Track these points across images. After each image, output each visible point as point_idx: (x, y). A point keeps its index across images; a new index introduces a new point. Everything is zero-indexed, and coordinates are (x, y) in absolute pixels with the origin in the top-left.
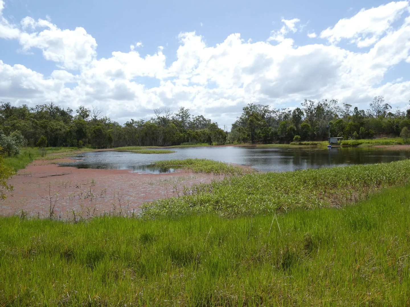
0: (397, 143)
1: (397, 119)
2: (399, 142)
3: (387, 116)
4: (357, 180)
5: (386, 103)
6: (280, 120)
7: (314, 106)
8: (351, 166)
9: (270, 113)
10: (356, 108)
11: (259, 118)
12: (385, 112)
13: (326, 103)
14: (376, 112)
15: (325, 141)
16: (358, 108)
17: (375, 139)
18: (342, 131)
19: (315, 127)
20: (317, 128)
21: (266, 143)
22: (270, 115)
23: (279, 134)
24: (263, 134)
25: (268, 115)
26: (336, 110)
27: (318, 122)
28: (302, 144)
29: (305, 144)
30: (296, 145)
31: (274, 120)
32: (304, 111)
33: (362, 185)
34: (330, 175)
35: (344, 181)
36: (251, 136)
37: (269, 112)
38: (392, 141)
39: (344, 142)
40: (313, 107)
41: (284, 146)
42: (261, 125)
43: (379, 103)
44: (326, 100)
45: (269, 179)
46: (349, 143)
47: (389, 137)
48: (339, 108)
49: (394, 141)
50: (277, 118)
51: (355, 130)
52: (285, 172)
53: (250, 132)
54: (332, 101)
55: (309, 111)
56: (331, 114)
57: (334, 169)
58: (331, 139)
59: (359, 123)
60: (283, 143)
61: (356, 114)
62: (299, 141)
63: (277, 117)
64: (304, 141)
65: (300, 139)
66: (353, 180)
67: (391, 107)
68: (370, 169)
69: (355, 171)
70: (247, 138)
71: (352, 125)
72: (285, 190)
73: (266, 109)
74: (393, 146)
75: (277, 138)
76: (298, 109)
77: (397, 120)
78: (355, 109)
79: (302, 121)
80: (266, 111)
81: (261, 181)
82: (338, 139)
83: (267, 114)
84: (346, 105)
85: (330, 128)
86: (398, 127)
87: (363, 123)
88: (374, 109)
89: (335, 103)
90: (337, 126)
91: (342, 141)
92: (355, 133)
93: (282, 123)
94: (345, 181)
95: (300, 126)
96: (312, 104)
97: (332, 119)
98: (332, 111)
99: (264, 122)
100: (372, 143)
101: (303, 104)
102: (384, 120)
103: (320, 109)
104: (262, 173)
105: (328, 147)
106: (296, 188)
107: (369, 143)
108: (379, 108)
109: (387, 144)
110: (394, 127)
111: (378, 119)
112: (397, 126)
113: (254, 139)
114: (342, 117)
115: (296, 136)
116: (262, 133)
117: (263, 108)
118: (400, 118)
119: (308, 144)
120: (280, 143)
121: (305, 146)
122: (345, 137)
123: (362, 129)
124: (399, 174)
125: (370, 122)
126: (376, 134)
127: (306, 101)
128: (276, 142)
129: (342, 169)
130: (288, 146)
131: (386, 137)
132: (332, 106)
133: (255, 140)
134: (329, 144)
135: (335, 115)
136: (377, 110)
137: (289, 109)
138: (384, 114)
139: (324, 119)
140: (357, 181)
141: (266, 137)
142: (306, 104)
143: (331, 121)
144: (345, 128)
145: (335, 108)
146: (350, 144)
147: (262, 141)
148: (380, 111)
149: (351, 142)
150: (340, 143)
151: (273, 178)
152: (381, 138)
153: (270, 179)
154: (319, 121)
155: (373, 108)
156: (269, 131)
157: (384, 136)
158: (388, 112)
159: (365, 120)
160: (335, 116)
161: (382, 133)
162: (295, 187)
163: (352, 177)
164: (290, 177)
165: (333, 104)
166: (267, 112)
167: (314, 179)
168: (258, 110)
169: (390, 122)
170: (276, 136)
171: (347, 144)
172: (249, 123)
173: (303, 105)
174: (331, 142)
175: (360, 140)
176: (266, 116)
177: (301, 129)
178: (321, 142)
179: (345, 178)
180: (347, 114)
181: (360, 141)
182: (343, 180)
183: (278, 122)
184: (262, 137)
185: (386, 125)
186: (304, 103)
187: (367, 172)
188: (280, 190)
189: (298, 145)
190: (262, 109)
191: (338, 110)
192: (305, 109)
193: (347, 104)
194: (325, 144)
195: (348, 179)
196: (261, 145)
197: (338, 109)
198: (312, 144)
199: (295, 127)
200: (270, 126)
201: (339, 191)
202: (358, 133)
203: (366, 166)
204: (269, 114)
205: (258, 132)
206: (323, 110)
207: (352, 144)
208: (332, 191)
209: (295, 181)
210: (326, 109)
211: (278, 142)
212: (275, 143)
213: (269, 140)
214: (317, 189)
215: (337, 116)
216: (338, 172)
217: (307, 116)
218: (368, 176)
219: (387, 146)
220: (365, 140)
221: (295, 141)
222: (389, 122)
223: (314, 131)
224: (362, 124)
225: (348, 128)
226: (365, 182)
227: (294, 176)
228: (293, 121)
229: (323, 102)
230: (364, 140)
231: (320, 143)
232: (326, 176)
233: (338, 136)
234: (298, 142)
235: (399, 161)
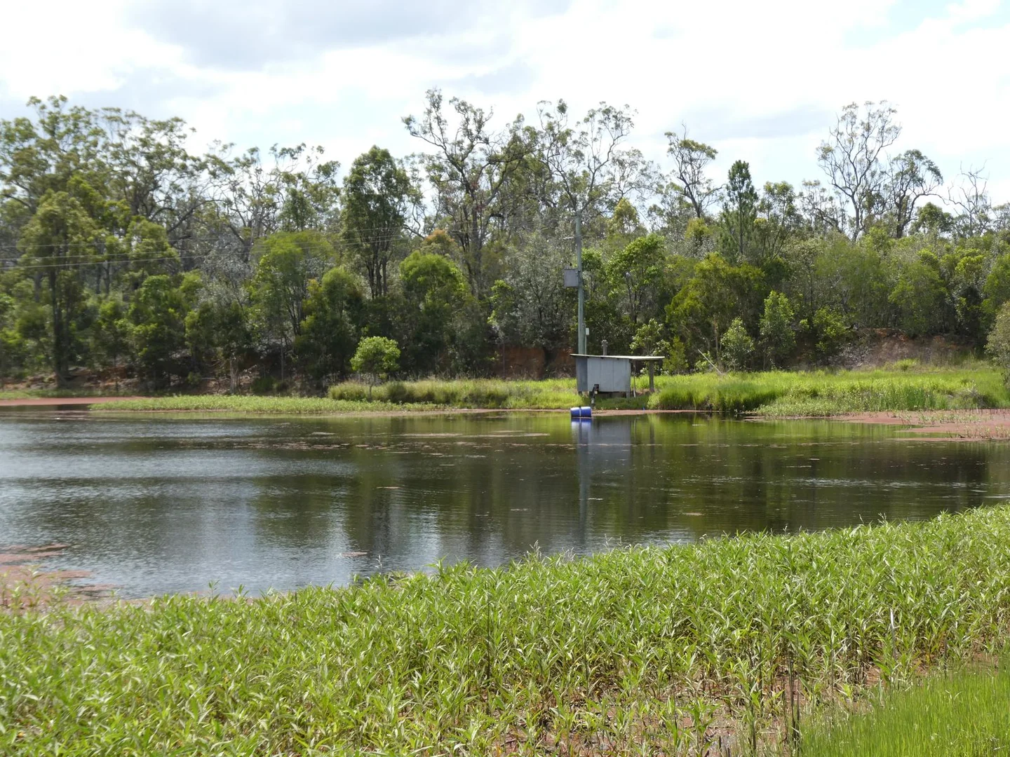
0: (973, 394)
1: (971, 250)
2: (981, 391)
3: (917, 226)
4: (737, 634)
5: (912, 149)
6: (259, 222)
7: (487, 141)
8: (709, 548)
9: (192, 174)
10: (740, 171)
11: (113, 202)
12: (902, 204)
13: (565, 123)
14: (856, 198)
15: (554, 376)
16: (751, 170)
17: (850, 373)
18: (660, 314)
19: (491, 280)
20: (503, 289)
21: (161, 388)
22: (192, 190)
23: (250, 324)
24: (137, 323)
25: (176, 188)
26: (623, 178)
27: (511, 247)
28: (410, 398)
29: (429, 398)
30: (370, 400)
31: (220, 227)
32: (423, 174)
33: (768, 671)
34: (581, 609)
35: (661, 645)
36: (51, 334)
37: (184, 167)
38: (941, 382)
39: (673, 386)
40: (478, 145)
41: (292, 411)
42: (126, 258)
43: (872, 144)
44: (562, 109)
45: (166, 644)
46: (702, 396)
47: (924, 359)
48: (641, 167)
49: (954, 383)
50: (244, 211)
51: (735, 312)
52: (285, 596)
53: (47, 302)
54: (599, 116)
55: (453, 176)
56: (592, 199)
57: (604, 565)
58: (590, 364)
59: (758, 264)
60: (283, 390)
61: (741, 208)
62: (392, 374)
63: (242, 208)
64: (425, 376)
65: (397, 361)
66: (715, 633)
67: (936, 172)
68: (818, 561)
69: (728, 578)
70: (20, 345)
71: (720, 278)
72: (280, 723)
73: (164, 142)
74: (947, 414)
75: (240, 351)
76: (379, 158)
77: (974, 254)
78: (732, 178)
79: (405, 241)
80: (161, 159)
81: (113, 667)
82: (637, 368)
83: (167, 178)
84: (686, 145)
85: (585, 292)
86: (978, 300)
87: (778, 265)
88: (841, 183)
89: (617, 126)
90: (630, 281)
91: (658, 380)
92: (735, 331)
93: (277, 250)
94: (669, 646)
95: (396, 274)
96: (472, 127)
97: (599, 235)
98: (599, 181)
99: (153, 234)
100: (830, 396)
101: (416, 127)
102: (899, 252)
103: (526, 165)
104: (120, 605)
105: (575, 416)
106: (354, 703)
107: (814, 394)
108: (873, 175)
109: (915, 400)
110: (954, 294)
111: (864, 242)
112: (972, 294)
113: (72, 359)
114: (661, 223)
115: (368, 344)
116: (137, 317)
117: (137, 131)
118: (987, 246)
119: (449, 399)
120: (261, 389)
121: (429, 410)
122: (678, 357)
123: (777, 303)
124: (974, 596)
125: (820, 261)
126: (853, 339)
127: (436, 104)
128: (234, 383)
129: (652, 563)
130: (318, 411)
131: (911, 357)
132: (600, 146)
133: (82, 363)
134: (577, 399)
135: (618, 208)
136: (860, 190)
137: (320, 149)
138: (899, 216)
139: (549, 231)
140: (742, 643)
141: (160, 343)
142: (435, 125)
143: (591, 250)
144: (679, 294)
145: (614, 161)
146: (704, 402)
147: (131, 369)
148: (878, 195)
149: (709, 387)
150: (648, 394)
151: (198, 636)
152: (881, 362)
153: (177, 651)
154: (520, 243)
155: (838, 174)
156: (185, 304)
157: (897, 349)
158: (921, 203)
159: (794, 246)
160: (620, 214)
161: (890, 335)
162: (348, 699)
163: (707, 617)
164: (318, 631)
165: (605, 133)
166: (170, 165)
167: (476, 633)
168: (105, 147)
169: (934, 263)
170: (232, 338)
171: (689, 401)
172: (43, 239)
173: (414, 134)
174: (590, 388)
175: (765, 374)
176: (162, 196)
177: (400, 292)
178: (531, 385)
179: (666, 626)
180: (689, 206)
181: (765, 381)
182: (655, 641)
183: (247, 243)
184: (130, 341)
185: (910, 287)
186: (420, 119)
187: (800, 580)
188: (246, 727)
189: (383, 400)
190: (137, 144)
191: (632, 179)
192: (431, 158)
193: (689, 138)
194: (557, 400)
195: (686, 630)
196: (122, 401)
197: (637, 173)
198: (476, 399)
199: (361, 281)
200: (189, 264)
201: (629, 715)
202: (753, 331)
203: (800, 542)
204: (184, 183)
205: (107, 306)
206: (542, 171)
207: (715, 401)
208: (588, 717)
209: (354, 654)
210: (564, 165)
211: (246, 379)
212: (227, 385)
213: (183, 368)
214: (493, 707)
215: (627, 213)
216: (626, 586)
217: (445, 203)
218: (804, 607)
219: (914, 417)
220: (794, 374)
221: (367, 376)
222: (926, 267)
223: (489, 307)
224: (776, 275)
225: (694, 293)
226: (785, 650)
227: (344, 619)
228: (348, 236)
229: (546, 120)
230: (785, 375)
231: (522, 394)
232: (552, 615)
233: (633, 346)
234: (383, 381)
235: (978, 512)
